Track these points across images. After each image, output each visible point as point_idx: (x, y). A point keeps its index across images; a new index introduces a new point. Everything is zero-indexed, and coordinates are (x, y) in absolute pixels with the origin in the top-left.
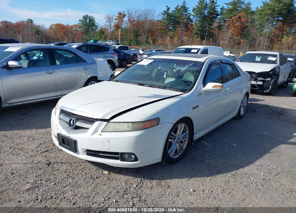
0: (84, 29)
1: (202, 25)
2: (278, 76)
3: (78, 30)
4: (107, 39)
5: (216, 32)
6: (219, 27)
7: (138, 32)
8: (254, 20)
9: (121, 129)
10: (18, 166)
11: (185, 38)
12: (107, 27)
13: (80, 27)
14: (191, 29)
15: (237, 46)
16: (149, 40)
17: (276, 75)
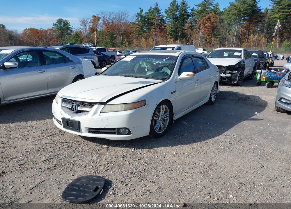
0: (59, 33)
1: (174, 26)
2: (243, 69)
3: (53, 34)
4: (83, 42)
5: (188, 32)
6: (191, 27)
7: (113, 34)
8: (223, 19)
9: (116, 110)
10: (31, 147)
11: (160, 39)
12: (82, 31)
13: (55, 31)
14: (164, 30)
15: (209, 45)
16: (125, 41)
17: (242, 68)
